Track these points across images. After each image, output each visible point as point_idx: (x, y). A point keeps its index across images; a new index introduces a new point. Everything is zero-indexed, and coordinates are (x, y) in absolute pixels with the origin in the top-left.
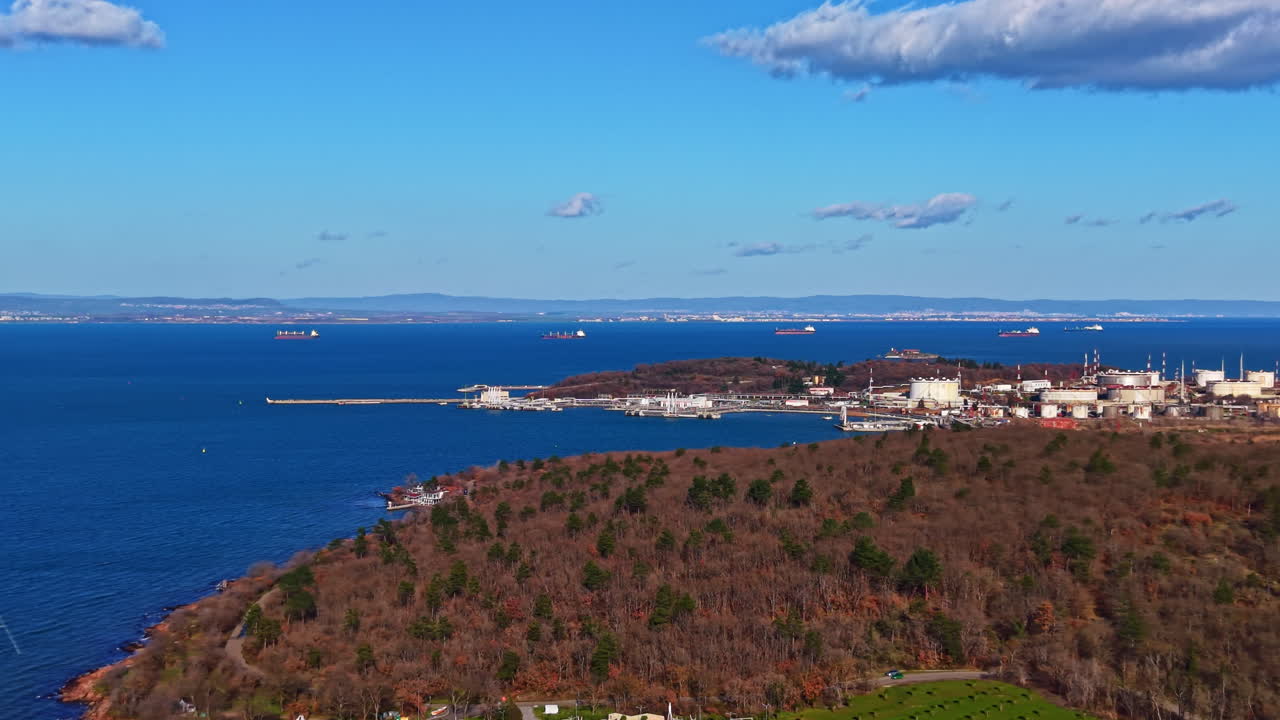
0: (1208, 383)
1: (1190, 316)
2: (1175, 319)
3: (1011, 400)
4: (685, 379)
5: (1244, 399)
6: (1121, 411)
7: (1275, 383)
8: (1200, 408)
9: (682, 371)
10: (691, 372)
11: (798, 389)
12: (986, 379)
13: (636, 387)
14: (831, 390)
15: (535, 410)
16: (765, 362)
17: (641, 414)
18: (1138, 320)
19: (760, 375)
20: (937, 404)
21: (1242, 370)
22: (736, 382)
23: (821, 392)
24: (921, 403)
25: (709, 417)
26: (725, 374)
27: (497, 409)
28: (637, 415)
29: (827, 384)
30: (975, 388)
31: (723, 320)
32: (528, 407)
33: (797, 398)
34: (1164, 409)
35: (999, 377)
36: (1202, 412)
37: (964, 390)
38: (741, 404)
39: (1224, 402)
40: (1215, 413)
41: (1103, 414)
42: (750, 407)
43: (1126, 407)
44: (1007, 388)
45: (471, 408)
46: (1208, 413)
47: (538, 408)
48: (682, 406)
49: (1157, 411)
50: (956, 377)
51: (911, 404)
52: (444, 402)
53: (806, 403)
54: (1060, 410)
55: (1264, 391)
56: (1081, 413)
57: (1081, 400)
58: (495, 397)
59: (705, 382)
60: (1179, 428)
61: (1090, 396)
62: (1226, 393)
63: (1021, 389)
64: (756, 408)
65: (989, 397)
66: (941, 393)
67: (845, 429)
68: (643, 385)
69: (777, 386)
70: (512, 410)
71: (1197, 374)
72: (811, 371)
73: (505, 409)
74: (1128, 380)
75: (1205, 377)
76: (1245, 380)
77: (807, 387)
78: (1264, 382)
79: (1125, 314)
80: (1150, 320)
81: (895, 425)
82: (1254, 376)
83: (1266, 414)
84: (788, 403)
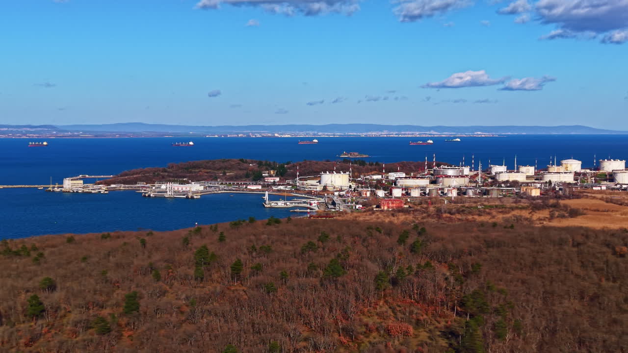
0: (496, 173)
1: (510, 133)
2: (503, 135)
3: (379, 185)
4: (195, 172)
5: (515, 184)
6: (440, 192)
7: (535, 172)
8: (486, 190)
9: (195, 167)
10: (200, 168)
11: (257, 178)
12: (369, 171)
13: (163, 177)
14: (277, 179)
15: (91, 193)
16: (246, 162)
17: (151, 195)
18: (483, 136)
19: (240, 169)
20: (334, 188)
21: (516, 165)
22: (225, 173)
23: (271, 180)
24: (325, 188)
25: (192, 198)
26: (219, 169)
27: (69, 192)
28: (149, 196)
29: (276, 176)
30: (360, 177)
31: (279, 136)
32: (87, 190)
33: (256, 184)
34: (465, 191)
35: (376, 171)
36: (487, 192)
37: (353, 179)
38: (220, 188)
39: (503, 185)
40: (495, 194)
41: (428, 194)
42: (225, 190)
43: (443, 189)
44: (379, 177)
45: (53, 191)
46: (490, 193)
47: (93, 192)
48: (180, 189)
49: (461, 192)
50: (348, 170)
51: (319, 188)
52: (41, 187)
53: (260, 187)
54: (404, 192)
55: (528, 177)
56: (415, 193)
57: (418, 185)
58: (69, 184)
59: (206, 174)
60: (467, 205)
61: (425, 182)
62: (505, 179)
63: (387, 178)
64: (229, 190)
65: (367, 183)
66: (338, 181)
67: (266, 206)
68: (169, 176)
69: (247, 176)
70: (77, 192)
71: (491, 168)
72: (269, 167)
73: (74, 192)
74: (450, 172)
75: (496, 169)
76: (518, 172)
77: (264, 177)
78: (528, 172)
79: (479, 133)
80: (489, 136)
81: (298, 203)
82: (523, 169)
83: (525, 193)
84: (249, 187)
